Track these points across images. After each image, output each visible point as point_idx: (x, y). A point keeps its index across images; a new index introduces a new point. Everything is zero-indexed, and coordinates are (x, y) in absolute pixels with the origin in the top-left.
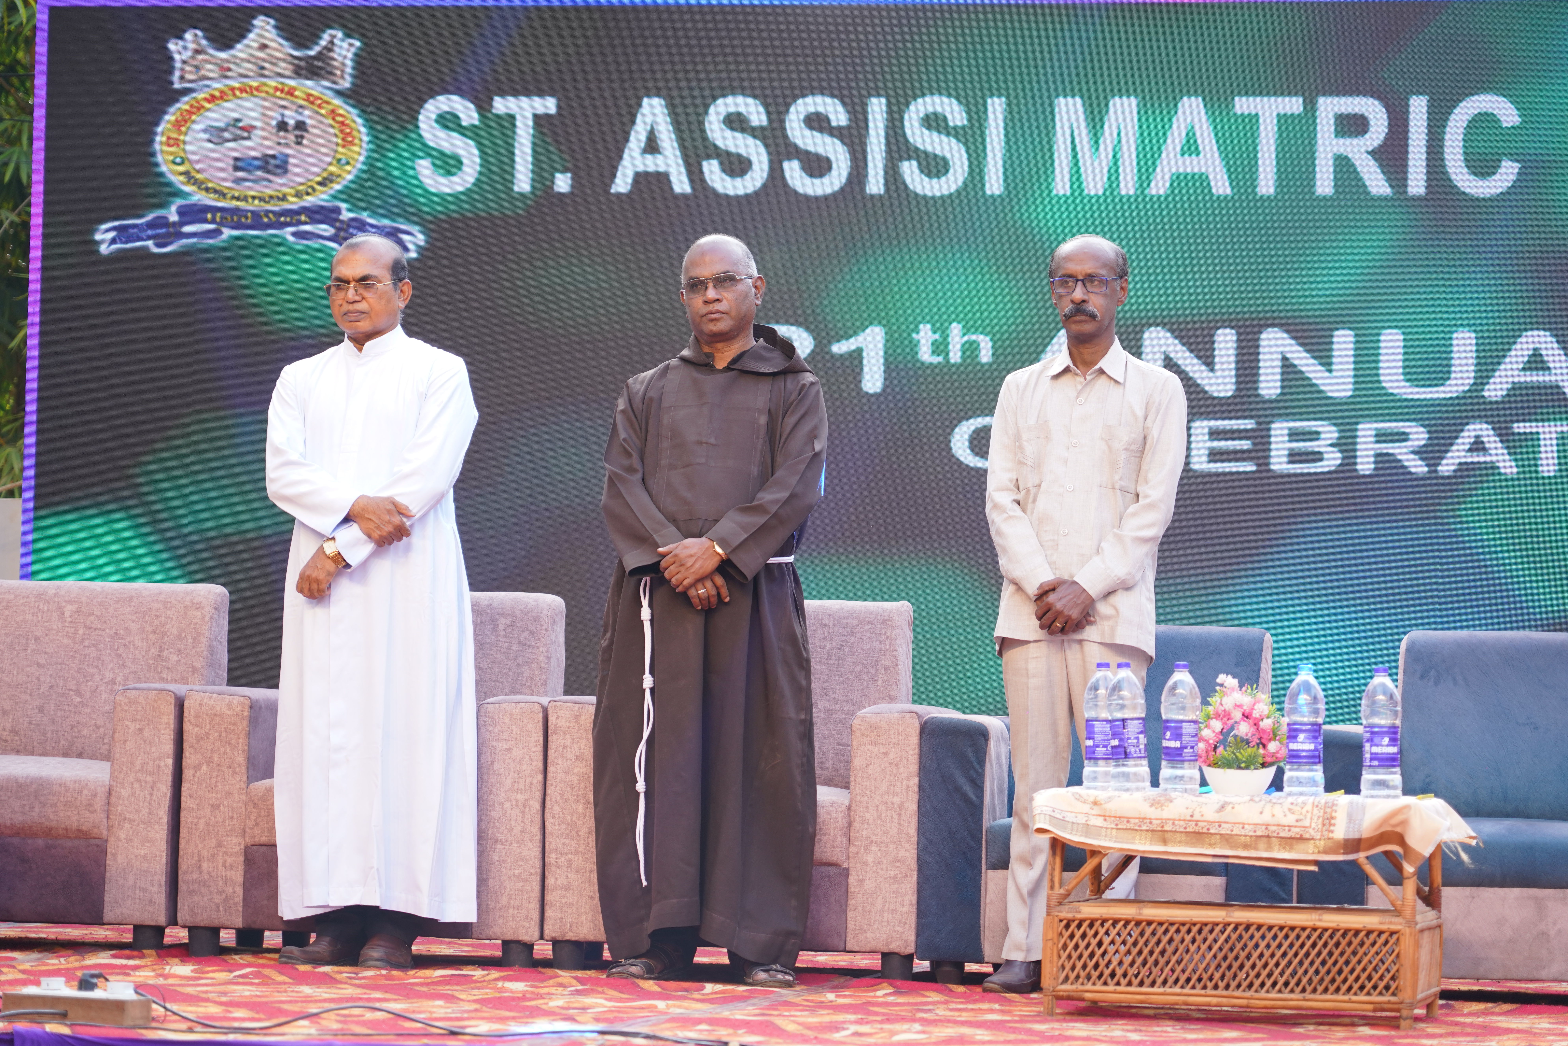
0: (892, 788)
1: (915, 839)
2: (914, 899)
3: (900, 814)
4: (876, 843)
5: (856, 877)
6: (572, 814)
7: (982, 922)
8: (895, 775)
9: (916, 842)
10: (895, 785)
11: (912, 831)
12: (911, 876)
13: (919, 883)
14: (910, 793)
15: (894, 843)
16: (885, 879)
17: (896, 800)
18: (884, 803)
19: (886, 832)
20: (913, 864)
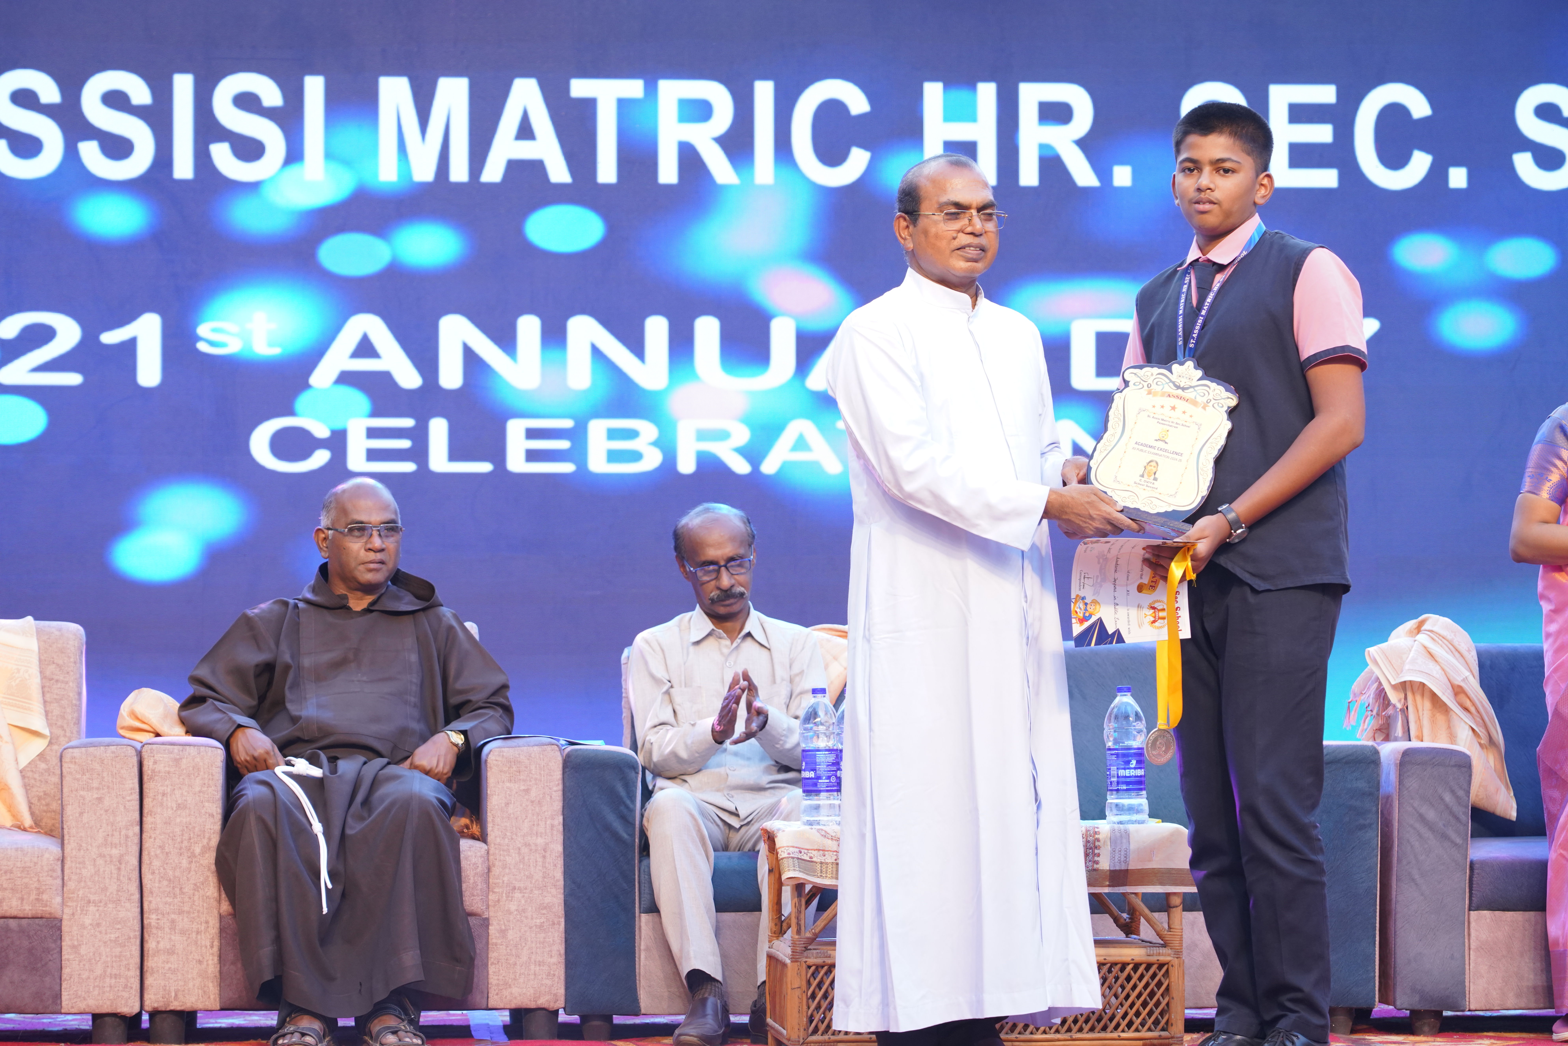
0: (535, 828)
1: (561, 883)
2: (562, 948)
3: (544, 857)
4: (519, 888)
5: (498, 927)
6: (174, 869)
7: (637, 971)
8: (538, 814)
9: (562, 887)
10: (538, 825)
11: (558, 874)
12: (559, 924)
13: (567, 931)
14: (555, 833)
15: (539, 889)
16: (531, 928)
17: (540, 841)
18: (527, 845)
19: (530, 877)
20: (560, 910)
